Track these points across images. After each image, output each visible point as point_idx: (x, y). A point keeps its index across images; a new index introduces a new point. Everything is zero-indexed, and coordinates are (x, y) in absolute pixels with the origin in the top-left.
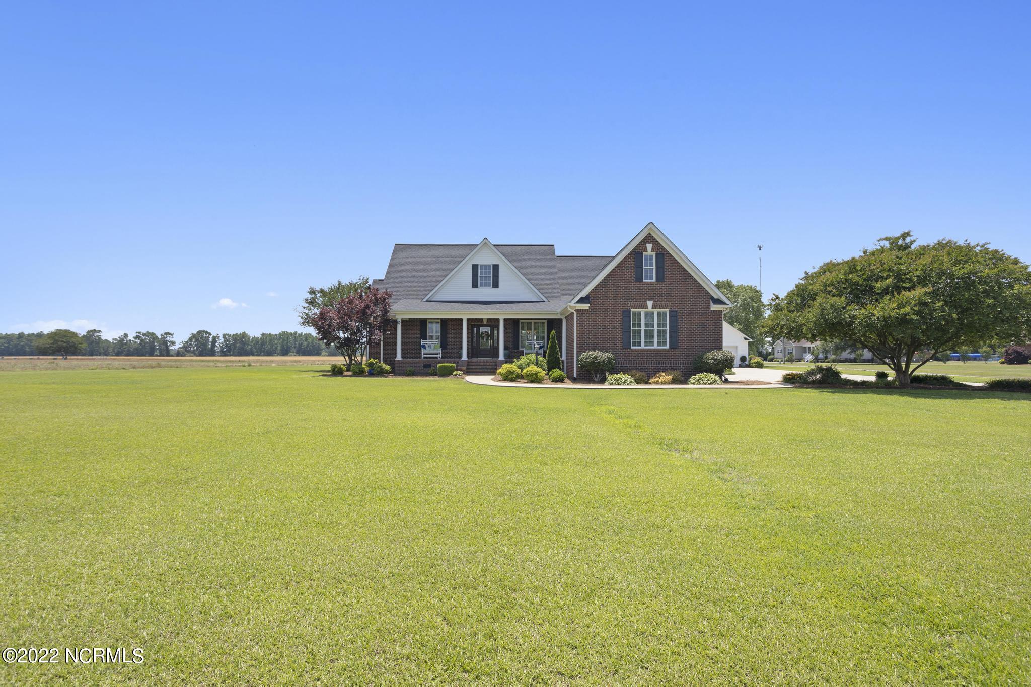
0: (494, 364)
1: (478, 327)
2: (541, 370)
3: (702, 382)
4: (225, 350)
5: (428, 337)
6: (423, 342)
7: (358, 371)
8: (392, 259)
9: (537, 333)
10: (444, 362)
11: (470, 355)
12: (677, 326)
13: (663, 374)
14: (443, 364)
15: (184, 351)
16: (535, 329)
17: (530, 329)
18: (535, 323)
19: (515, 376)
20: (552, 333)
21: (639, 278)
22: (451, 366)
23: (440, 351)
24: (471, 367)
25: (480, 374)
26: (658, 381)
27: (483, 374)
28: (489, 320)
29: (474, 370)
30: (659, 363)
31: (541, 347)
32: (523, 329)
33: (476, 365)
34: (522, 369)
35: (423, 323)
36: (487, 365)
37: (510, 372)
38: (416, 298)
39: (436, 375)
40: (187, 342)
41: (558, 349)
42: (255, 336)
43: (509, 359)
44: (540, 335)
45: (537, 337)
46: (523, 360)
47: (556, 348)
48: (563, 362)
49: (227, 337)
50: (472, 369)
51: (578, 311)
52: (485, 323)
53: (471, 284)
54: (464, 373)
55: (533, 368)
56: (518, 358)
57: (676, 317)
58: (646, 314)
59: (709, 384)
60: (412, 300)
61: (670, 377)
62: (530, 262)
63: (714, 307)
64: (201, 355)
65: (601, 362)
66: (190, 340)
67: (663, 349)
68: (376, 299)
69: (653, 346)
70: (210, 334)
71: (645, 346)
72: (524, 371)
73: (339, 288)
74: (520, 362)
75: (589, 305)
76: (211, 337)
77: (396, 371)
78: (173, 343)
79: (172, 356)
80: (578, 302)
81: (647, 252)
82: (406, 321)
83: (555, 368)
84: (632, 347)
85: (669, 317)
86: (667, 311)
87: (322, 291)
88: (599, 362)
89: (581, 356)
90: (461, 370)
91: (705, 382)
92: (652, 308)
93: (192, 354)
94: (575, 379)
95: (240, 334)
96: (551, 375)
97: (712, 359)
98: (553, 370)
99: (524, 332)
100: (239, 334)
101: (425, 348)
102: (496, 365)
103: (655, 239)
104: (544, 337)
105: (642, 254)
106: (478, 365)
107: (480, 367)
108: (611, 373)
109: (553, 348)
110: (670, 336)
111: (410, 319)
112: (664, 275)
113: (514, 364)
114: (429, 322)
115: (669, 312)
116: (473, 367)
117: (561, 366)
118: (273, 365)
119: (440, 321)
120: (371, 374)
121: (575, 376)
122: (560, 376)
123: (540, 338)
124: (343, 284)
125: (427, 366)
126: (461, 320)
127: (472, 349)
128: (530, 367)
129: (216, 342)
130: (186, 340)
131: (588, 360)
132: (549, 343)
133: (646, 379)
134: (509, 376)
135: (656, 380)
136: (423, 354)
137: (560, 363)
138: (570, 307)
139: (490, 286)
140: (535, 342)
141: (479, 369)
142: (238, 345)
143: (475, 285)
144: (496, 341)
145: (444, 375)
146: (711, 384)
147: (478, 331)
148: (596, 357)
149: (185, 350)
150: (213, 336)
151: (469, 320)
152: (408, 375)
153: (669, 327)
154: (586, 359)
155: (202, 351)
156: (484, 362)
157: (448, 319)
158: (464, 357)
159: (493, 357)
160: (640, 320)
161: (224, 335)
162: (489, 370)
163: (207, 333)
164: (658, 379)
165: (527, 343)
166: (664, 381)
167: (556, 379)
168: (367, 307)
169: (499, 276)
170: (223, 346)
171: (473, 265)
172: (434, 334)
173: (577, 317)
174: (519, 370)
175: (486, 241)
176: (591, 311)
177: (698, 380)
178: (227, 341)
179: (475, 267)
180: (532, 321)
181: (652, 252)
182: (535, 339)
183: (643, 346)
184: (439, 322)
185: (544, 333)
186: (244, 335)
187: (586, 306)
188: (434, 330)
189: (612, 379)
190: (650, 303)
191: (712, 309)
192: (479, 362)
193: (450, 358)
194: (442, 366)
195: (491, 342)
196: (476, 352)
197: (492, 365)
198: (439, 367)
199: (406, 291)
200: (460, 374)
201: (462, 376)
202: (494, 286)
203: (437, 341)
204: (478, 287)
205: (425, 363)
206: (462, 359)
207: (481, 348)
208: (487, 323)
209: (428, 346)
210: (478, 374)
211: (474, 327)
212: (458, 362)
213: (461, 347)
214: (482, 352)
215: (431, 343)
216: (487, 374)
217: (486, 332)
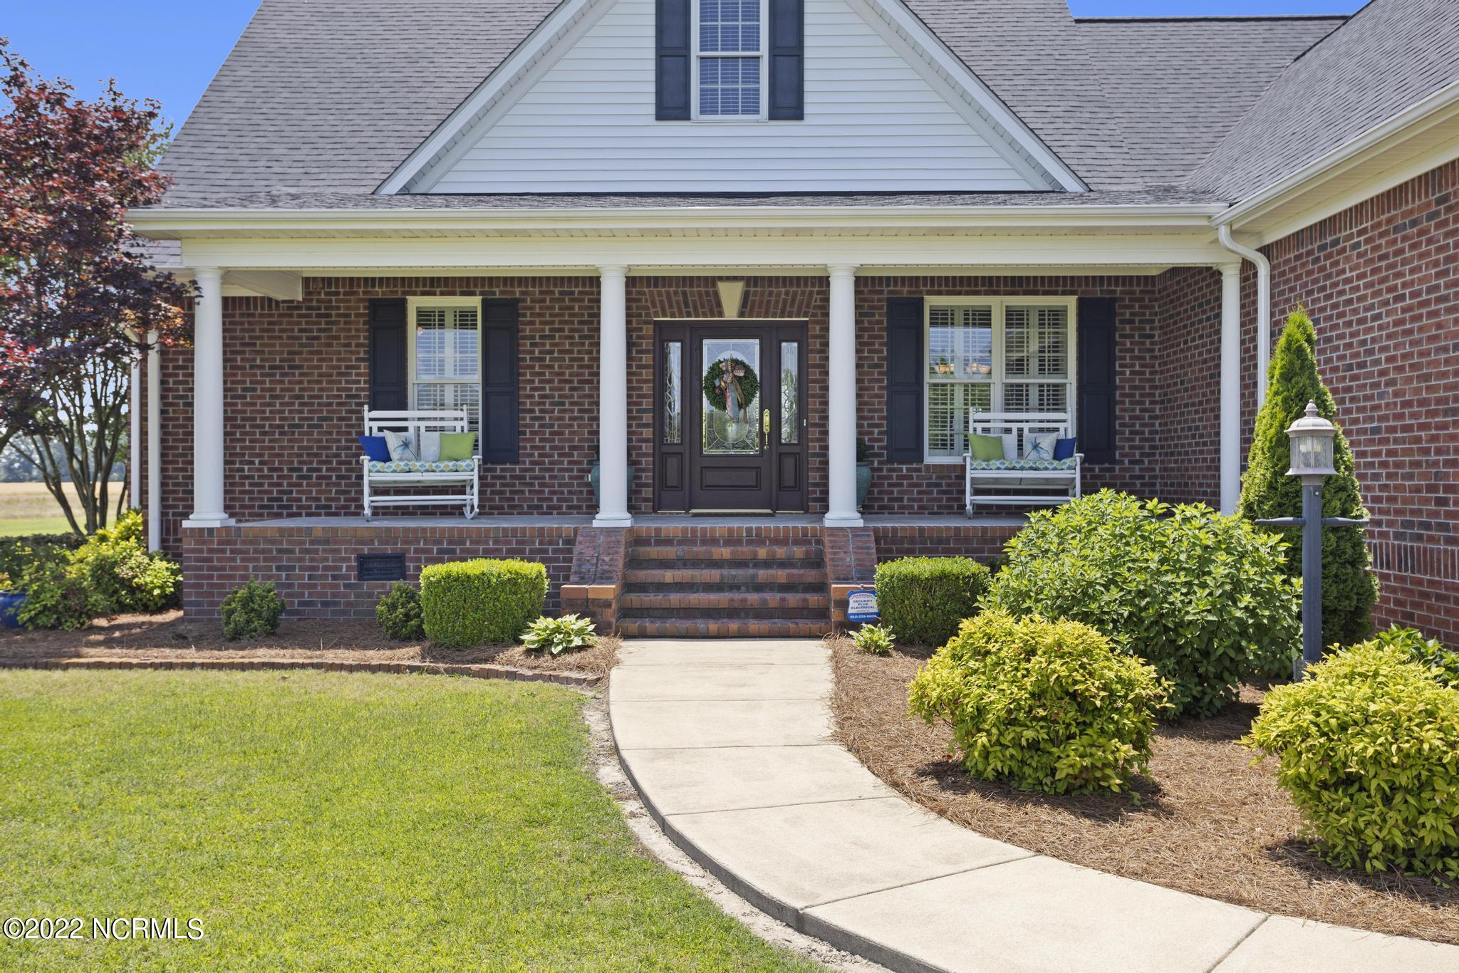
0: (799, 552)
1: (693, 337)
5: (411, 392)
6: (372, 421)
9: (1021, 367)
10: (478, 545)
11: (647, 492)
14: (456, 568)
18: (1011, 312)
22: (513, 582)
23: (470, 470)
24: (656, 575)
27: (734, 626)
28: (755, 295)
29: (675, 598)
33: (686, 563)
35: (384, 313)
38: (354, 184)
39: (417, 636)
50: (661, 587)
52: (731, 312)
53: (652, 99)
54: (602, 631)
77: (190, 594)
82: (292, 306)
90: (584, 608)
101: (382, 454)
102: (820, 564)
104: (1058, 389)
106: (695, 563)
107: (713, 575)
116: (669, 576)
119: (475, 302)
125: (378, 566)
126: (590, 284)
127: (662, 454)
136: (366, 490)
139: (757, 112)
141: (709, 587)
143: (672, 106)
144: (787, 414)
145: (458, 647)
147: (692, 359)
151: (638, 289)
152: (236, 638)
156: (732, 540)
157: (525, 285)
158: (614, 510)
159: (775, 506)
162: (773, 599)
169: (808, 56)
172: (450, 377)
180: (997, 305)
184: (474, 313)
185: (1062, 369)
188: (447, 354)
192: (704, 542)
193: (535, 509)
194: (450, 582)
195: (767, 419)
196: (672, 478)
197: (783, 564)
198: (430, 585)
199: (306, 149)
200: (577, 641)
201: (587, 656)
202: (776, 114)
203: (458, 414)
204: (687, 117)
205: (366, 550)
206: (595, 524)
207: (706, 451)
208: (742, 314)
209: (406, 445)
210: (701, 625)
211: (664, 333)
212: (570, 542)
213: (596, 449)
214: (712, 478)
215: (423, 424)
216: (764, 625)
217: (737, 363)
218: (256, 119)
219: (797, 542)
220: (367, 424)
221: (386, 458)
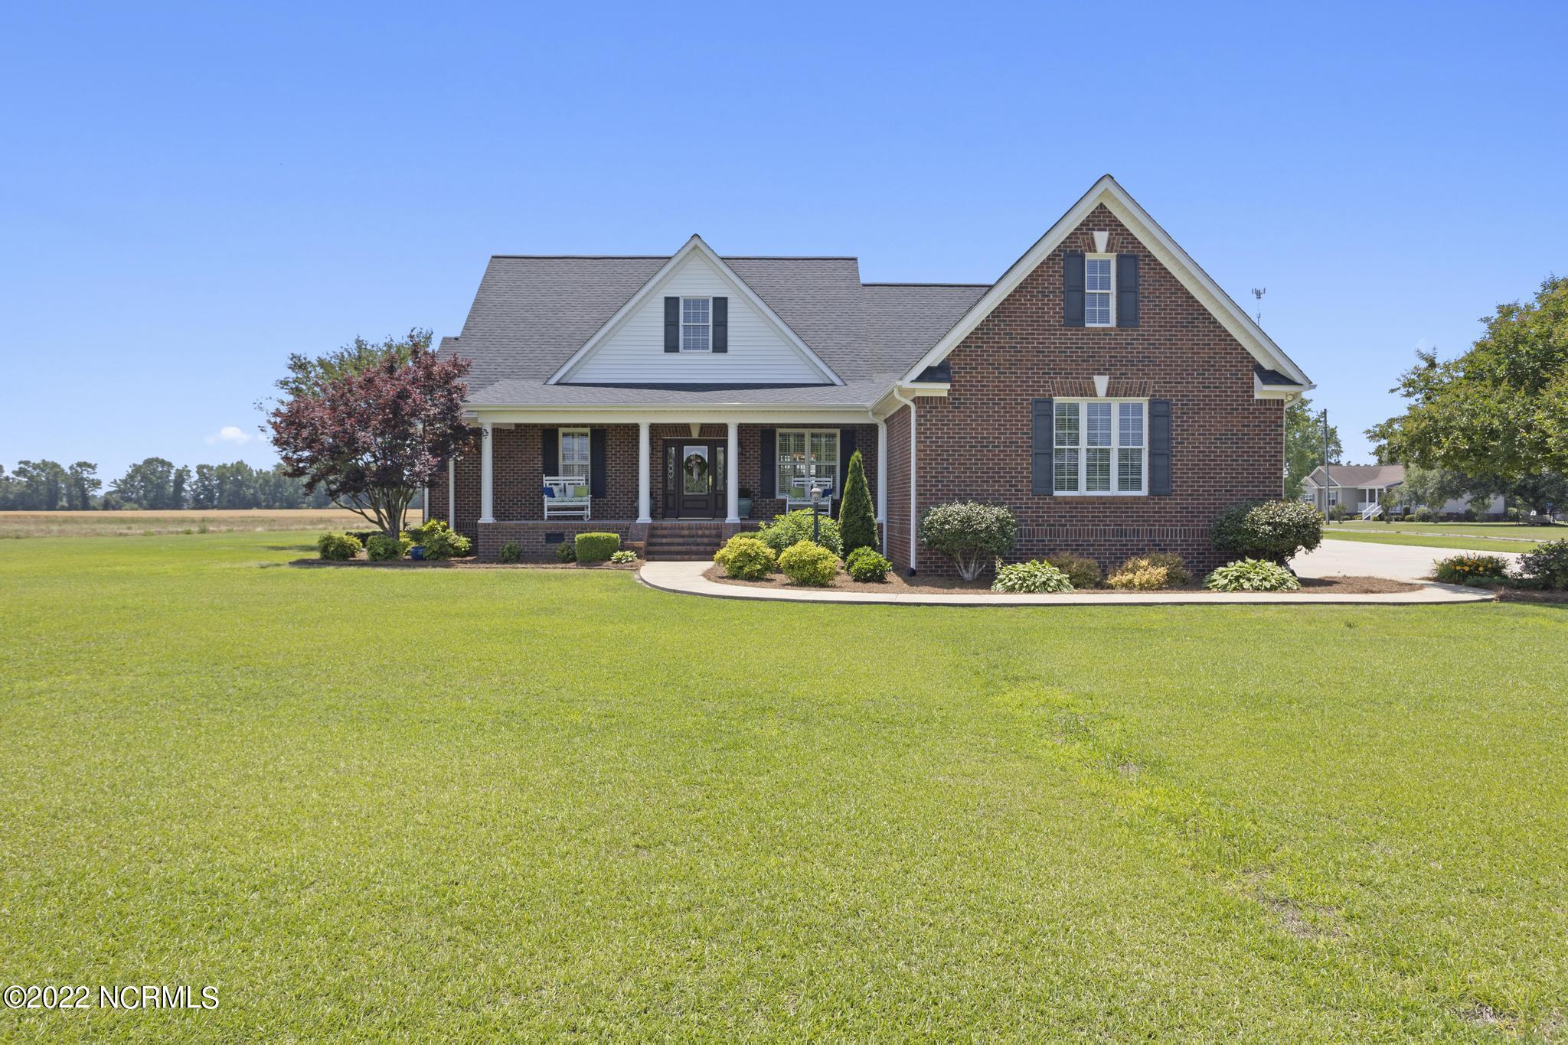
0: (714, 532)
1: (680, 445)
2: (827, 551)
3: (1246, 585)
4: (202, 496)
5: (561, 469)
6: (547, 481)
7: (381, 550)
8: (482, 289)
9: (817, 458)
10: (593, 529)
11: (660, 511)
12: (1169, 440)
13: (1144, 563)
14: (588, 535)
15: (118, 499)
16: (814, 448)
17: (801, 449)
18: (813, 435)
19: (759, 567)
20: (853, 458)
21: (1075, 318)
22: (608, 540)
23: (587, 501)
24: (659, 540)
25: (679, 557)
26: (1131, 581)
27: (686, 557)
28: (705, 428)
29: (666, 548)
30: (1123, 533)
31: (826, 493)
32: (785, 450)
33: (671, 536)
34: (777, 546)
35: (549, 435)
36: (698, 536)
37: (748, 557)
38: (534, 377)
39: (574, 560)
40: (125, 482)
41: (869, 497)
42: (261, 470)
43: (749, 523)
44: (824, 463)
45: (818, 468)
46: (782, 525)
47: (864, 494)
48: (880, 526)
49: (205, 471)
50: (661, 544)
51: (919, 401)
52: (695, 435)
53: (663, 344)
54: (639, 557)
55: (807, 548)
56: (769, 518)
57: (1167, 415)
58: (1092, 408)
59: (1266, 589)
60: (523, 382)
61: (1163, 570)
62: (802, 294)
63: (1263, 391)
64: (153, 507)
65: (981, 531)
66: (131, 477)
67: (1135, 497)
68: (429, 376)
69: (1108, 488)
70: (170, 465)
71: (1088, 489)
72: (783, 555)
73: (360, 358)
74: (775, 530)
75: (948, 386)
76: (173, 471)
77: (481, 549)
78: (96, 484)
79: (95, 509)
80: (921, 378)
81: (1095, 251)
82: (510, 432)
83: (862, 546)
84: (1056, 493)
85: (1150, 418)
86: (1144, 402)
87: (322, 363)
88: (976, 533)
89: (928, 515)
90: (632, 549)
91: (1256, 583)
92: (1108, 395)
93: (136, 506)
94: (913, 573)
95: (232, 464)
96: (852, 562)
97: (1269, 524)
98: (856, 551)
99: (788, 459)
100: (229, 465)
101: (551, 494)
102: (719, 536)
103: (1116, 220)
104: (834, 467)
105: (1083, 257)
106: (676, 536)
107: (681, 540)
108: (1009, 561)
109: (856, 493)
110: (1150, 464)
111: (517, 426)
112: (1137, 309)
113: (760, 534)
114: (565, 435)
115: (1149, 405)
116: (664, 540)
117: (877, 538)
118: (259, 529)
119: (588, 430)
120: (419, 559)
121: (913, 565)
122: (876, 567)
123: (823, 470)
124: (369, 347)
125: (554, 537)
126: (635, 428)
127: (666, 495)
128: (800, 543)
129: (183, 481)
130: (123, 476)
131: (947, 527)
132: (847, 484)
133: (1096, 574)
134: (745, 566)
135: (1125, 579)
136: (546, 509)
137: (873, 533)
138: (902, 391)
139: (708, 349)
140: (813, 480)
141: (679, 544)
142: (228, 487)
143: (671, 346)
144: (720, 478)
145: (589, 562)
146: (1273, 589)
147: (680, 452)
148: (969, 518)
149: (123, 496)
150: (177, 470)
151: (654, 429)
152: (506, 561)
153: (1150, 443)
154: (943, 523)
155: (156, 498)
156: (689, 528)
157: (609, 425)
158: (644, 517)
159: (714, 516)
160: (1075, 425)
161: (200, 468)
162: (702, 548)
163: (163, 463)
164: (1130, 576)
165: (794, 482)
166: (1148, 582)
167: (865, 574)
168: (403, 395)
169: (729, 325)
170: (199, 490)
171: (667, 299)
172: (577, 461)
173: (919, 416)
174: (770, 552)
175: (696, 241)
176: (953, 401)
177: (1237, 579)
178: (207, 479)
179: (671, 304)
180: (807, 432)
181: (1107, 251)
182: (813, 471)
183: (1082, 491)
184: (586, 435)
185: (834, 459)
186: (240, 468)
187: (941, 389)
188: (575, 452)
189: (1012, 577)
190: (1101, 383)
191: (1257, 396)
192: (679, 529)
193: (613, 517)
194: (587, 540)
195: (710, 480)
196: (671, 504)
197: (707, 537)
198: (579, 541)
199: (511, 360)
200: (630, 559)
201: (634, 563)
202: (716, 350)
203: (581, 478)
204: (678, 351)
205: (549, 532)
206: (637, 522)
207: (685, 493)
208: (700, 436)
209: (561, 491)
210: (675, 557)
211: (667, 444)
212: (627, 529)
213: (638, 492)
214: (688, 504)
215: (567, 482)
216: (697, 557)
217: (697, 456)
218: (487, 344)
219: (714, 529)
220: (544, 482)
221: (553, 496)
